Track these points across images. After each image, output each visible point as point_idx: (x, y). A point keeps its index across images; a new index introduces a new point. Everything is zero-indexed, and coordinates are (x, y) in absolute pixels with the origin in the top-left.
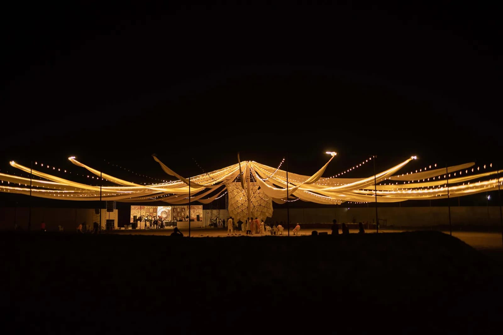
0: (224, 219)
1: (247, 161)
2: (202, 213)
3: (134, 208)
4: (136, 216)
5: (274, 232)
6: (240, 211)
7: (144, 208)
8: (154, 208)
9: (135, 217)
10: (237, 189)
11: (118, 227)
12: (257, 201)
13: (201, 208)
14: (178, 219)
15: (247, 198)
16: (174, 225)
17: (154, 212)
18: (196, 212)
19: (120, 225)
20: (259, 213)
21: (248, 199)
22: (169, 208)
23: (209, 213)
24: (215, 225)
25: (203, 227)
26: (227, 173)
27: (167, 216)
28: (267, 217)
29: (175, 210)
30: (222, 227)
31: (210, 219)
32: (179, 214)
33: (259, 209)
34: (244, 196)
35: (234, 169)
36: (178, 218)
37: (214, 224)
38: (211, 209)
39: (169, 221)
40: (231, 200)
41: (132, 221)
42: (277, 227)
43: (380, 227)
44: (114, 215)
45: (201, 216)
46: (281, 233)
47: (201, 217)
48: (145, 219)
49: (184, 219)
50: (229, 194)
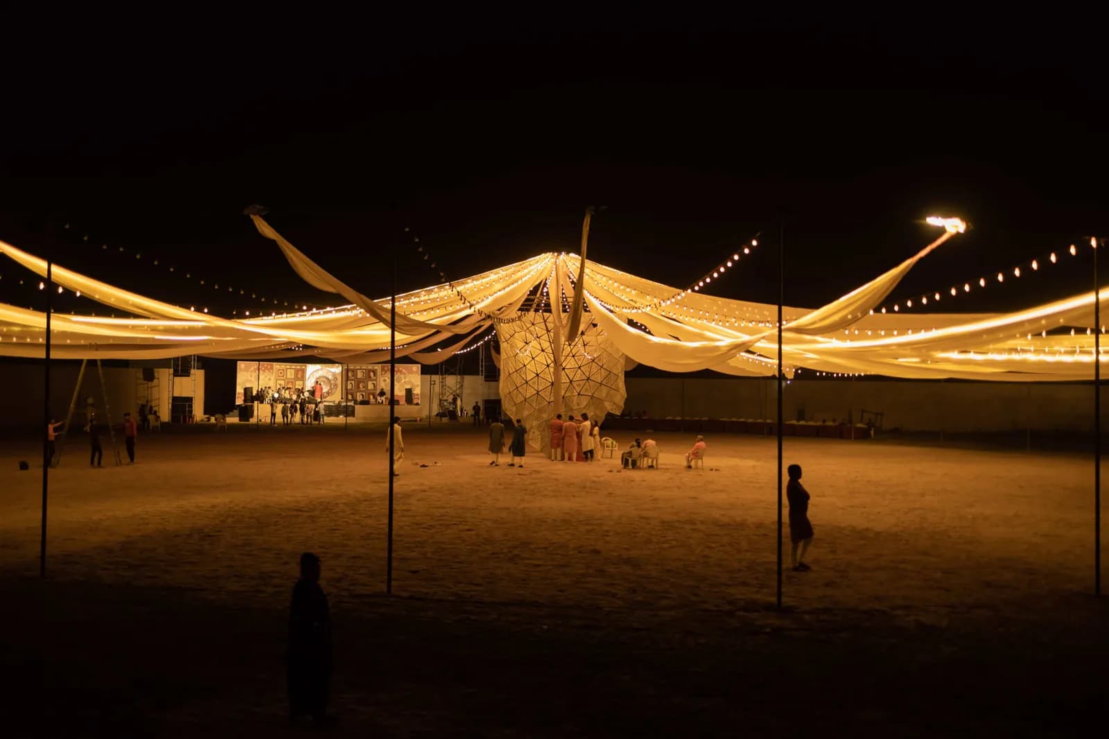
0: (477, 403)
1: (556, 254)
2: (420, 384)
3: (245, 367)
4: (252, 388)
5: (632, 460)
6: (530, 392)
7: (272, 368)
8: (299, 367)
9: (247, 391)
10: (523, 333)
11: (205, 413)
12: (579, 368)
13: (417, 372)
14: (359, 398)
15: (551, 356)
16: (346, 412)
17: (297, 378)
18: (403, 381)
19: (208, 410)
20: (584, 401)
21: (555, 361)
22: (337, 369)
23: (437, 382)
24: (452, 415)
25: (420, 420)
26: (498, 286)
27: (331, 389)
28: (609, 414)
29: (350, 374)
30: (472, 420)
31: (440, 400)
32: (361, 386)
33: (586, 390)
34: (543, 351)
35: (519, 274)
36: (358, 394)
37: (450, 412)
38: (442, 374)
39: (334, 402)
40: (507, 363)
41: (239, 401)
42: (643, 446)
43: (875, 434)
44: (193, 386)
45: (417, 391)
46: (652, 462)
47: (417, 395)
48: (273, 396)
49: (374, 397)
50: (503, 346)
